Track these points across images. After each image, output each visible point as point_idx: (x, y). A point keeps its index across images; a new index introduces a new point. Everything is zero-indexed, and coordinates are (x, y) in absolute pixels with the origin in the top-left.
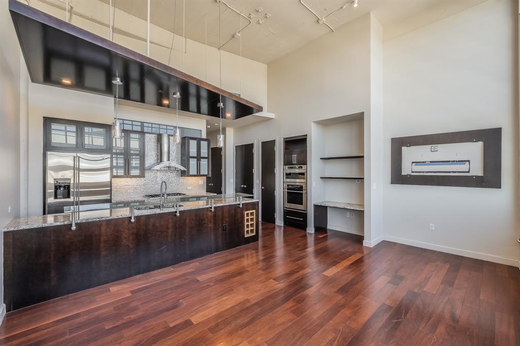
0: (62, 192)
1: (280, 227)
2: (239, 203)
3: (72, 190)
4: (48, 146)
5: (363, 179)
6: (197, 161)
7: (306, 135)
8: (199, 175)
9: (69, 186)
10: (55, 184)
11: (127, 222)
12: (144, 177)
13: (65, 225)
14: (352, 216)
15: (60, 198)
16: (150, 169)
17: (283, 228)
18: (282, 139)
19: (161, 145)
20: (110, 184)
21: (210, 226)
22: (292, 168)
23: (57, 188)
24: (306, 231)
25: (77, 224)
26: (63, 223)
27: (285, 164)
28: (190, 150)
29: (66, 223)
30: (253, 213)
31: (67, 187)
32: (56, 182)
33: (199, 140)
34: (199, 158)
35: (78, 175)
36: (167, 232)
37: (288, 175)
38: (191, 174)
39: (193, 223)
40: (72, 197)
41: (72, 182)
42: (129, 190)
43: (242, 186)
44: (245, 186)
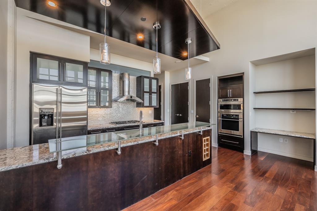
0: (46, 120)
1: (215, 148)
2: (199, 130)
3: (55, 118)
4: (34, 79)
5: (315, 109)
6: (149, 95)
7: (243, 73)
8: (150, 106)
9: (52, 115)
10: (40, 113)
11: (113, 155)
12: (111, 107)
13: (49, 163)
14: (286, 141)
15: (45, 126)
16: (116, 101)
17: (217, 149)
18: (217, 78)
19: (123, 81)
20: (86, 113)
21: (179, 153)
22: (227, 100)
23: (42, 116)
24: (243, 152)
25: (63, 160)
26: (47, 161)
27: (219, 98)
28: (145, 86)
29: (51, 160)
30: (208, 139)
31: (51, 116)
32: (40, 112)
33: (151, 79)
34: (150, 93)
35: (60, 107)
36: (148, 162)
37: (222, 107)
38: (145, 105)
39: (168, 151)
40: (55, 124)
41: (55, 111)
42: (99, 118)
43: (178, 115)
44: (181, 115)
